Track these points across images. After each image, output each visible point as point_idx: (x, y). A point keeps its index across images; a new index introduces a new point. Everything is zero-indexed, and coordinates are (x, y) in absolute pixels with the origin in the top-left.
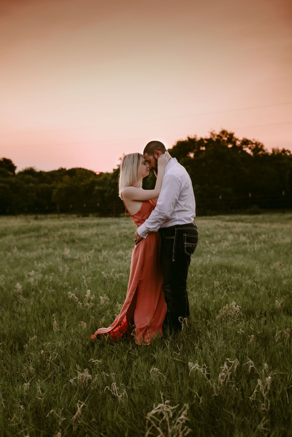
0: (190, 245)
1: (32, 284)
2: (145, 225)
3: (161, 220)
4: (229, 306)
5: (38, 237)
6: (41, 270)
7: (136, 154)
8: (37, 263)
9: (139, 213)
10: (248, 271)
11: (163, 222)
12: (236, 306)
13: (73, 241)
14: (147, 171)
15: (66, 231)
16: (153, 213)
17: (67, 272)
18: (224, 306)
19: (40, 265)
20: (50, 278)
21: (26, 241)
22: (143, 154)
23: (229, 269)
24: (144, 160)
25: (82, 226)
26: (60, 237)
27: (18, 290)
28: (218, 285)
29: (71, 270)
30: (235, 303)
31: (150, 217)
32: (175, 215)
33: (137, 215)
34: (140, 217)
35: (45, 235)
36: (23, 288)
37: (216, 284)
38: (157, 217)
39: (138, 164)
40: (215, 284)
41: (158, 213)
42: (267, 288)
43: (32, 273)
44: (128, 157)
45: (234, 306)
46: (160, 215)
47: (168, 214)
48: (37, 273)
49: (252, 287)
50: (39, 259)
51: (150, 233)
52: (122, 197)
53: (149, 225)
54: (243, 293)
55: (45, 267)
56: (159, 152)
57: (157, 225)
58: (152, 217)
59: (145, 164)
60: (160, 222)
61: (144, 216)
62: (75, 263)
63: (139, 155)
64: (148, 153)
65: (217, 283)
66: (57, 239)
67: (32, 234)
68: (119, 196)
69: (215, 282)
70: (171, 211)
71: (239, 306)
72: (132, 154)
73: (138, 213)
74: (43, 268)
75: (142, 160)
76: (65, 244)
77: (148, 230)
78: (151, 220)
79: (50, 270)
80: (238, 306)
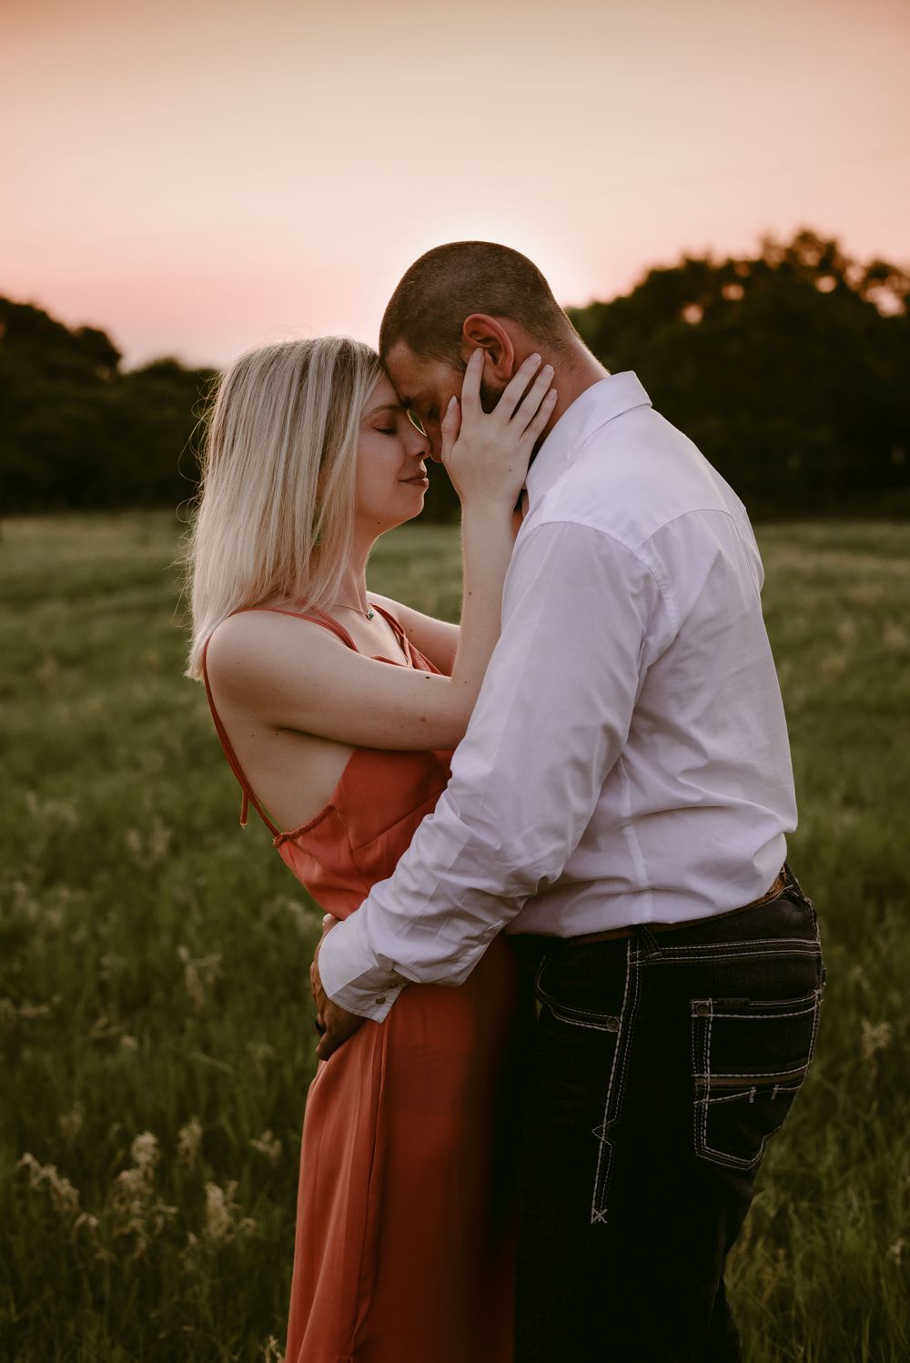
0: (748, 1083)
7: (325, 350)
9: (326, 820)
11: (506, 918)
14: (409, 488)
22: (374, 344)
24: (385, 397)
32: (626, 853)
33: (313, 831)
34: (337, 854)
50: (98, 746)
51: (408, 987)
53: (398, 934)
56: (503, 328)
57: (457, 937)
58: (415, 880)
59: (390, 431)
60: (482, 921)
63: (346, 357)
68: (188, 674)
70: (569, 830)
72: (293, 347)
73: (318, 822)
75: (368, 396)
77: (393, 971)
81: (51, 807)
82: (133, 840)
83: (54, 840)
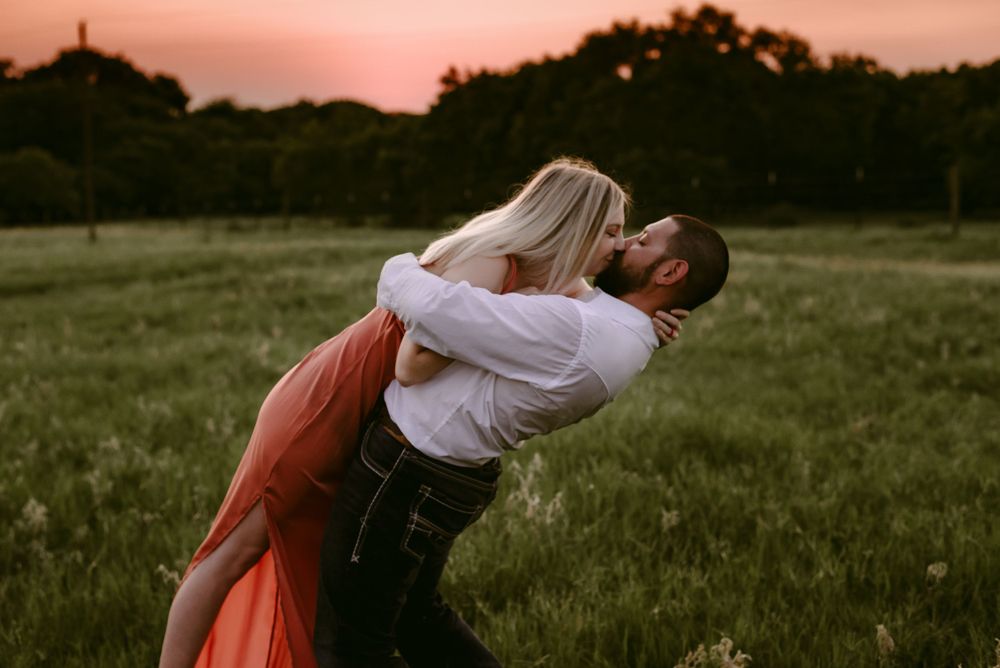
1: (96, 490)
4: (707, 649)
5: (214, 288)
6: (147, 430)
8: (147, 402)
12: (733, 654)
13: (301, 303)
15: (290, 273)
18: (690, 653)
21: (177, 302)
23: (712, 450)
25: (335, 258)
26: (271, 288)
27: (30, 523)
30: (730, 644)
35: (233, 284)
36: (49, 515)
45: (726, 658)
49: (789, 542)
50: (181, 373)
65: (671, 518)
66: (262, 294)
67: (201, 279)
69: (665, 513)
71: (743, 652)
76: (277, 315)
80: (739, 652)
81: (153, 406)
82: (210, 425)
83: (157, 427)
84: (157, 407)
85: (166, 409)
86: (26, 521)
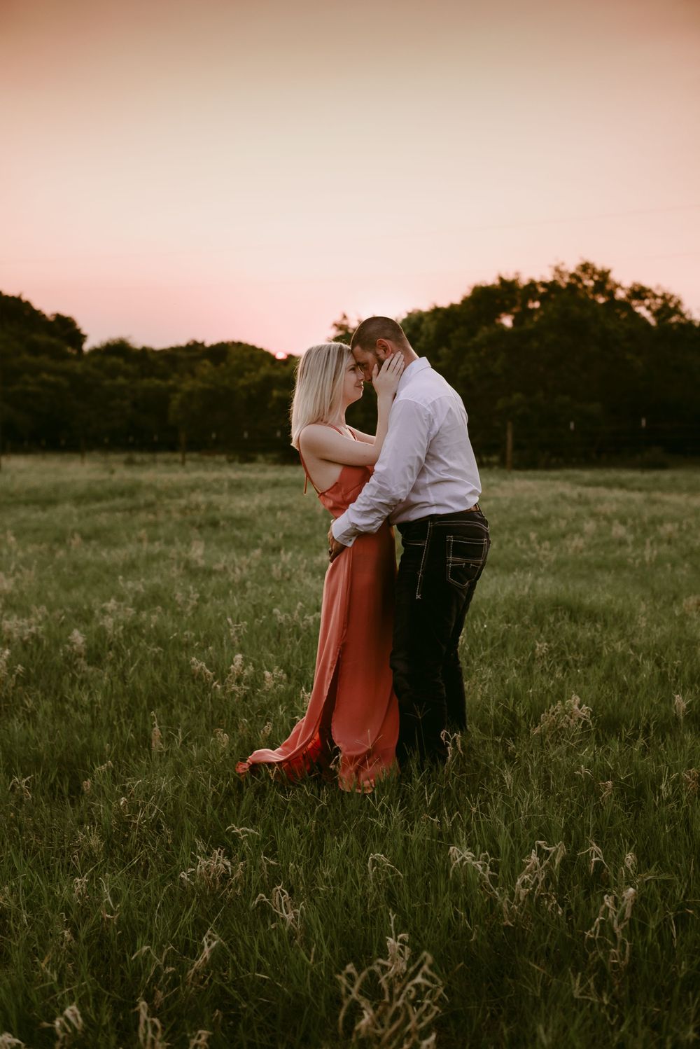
0: (462, 562)
1: (110, 632)
2: (348, 516)
3: (384, 506)
4: (563, 704)
5: (132, 510)
6: (131, 599)
8: (125, 580)
9: (335, 487)
10: (619, 617)
11: (389, 512)
12: (580, 706)
13: (215, 524)
14: (358, 390)
15: (199, 497)
16: (367, 491)
17: (193, 602)
18: (552, 707)
19: (130, 584)
20: (153, 618)
21: (103, 520)
23: (575, 612)
24: (352, 362)
26: (183, 511)
27: (75, 647)
28: (544, 651)
29: (202, 600)
31: (360, 499)
32: (428, 495)
33: (331, 491)
34: (338, 497)
36: (86, 642)
37: (541, 649)
38: (374, 499)
39: (336, 373)
40: (537, 649)
41: (377, 490)
42: (658, 663)
43: (111, 605)
44: (316, 354)
45: (576, 707)
46: (379, 495)
47: (401, 493)
48: (122, 604)
49: (624, 658)
51: (359, 535)
52: (299, 446)
53: (357, 517)
54: (602, 674)
55: (143, 590)
56: (388, 343)
57: (375, 517)
58: (363, 500)
60: (382, 512)
61: (347, 494)
62: (213, 581)
64: (363, 347)
65: (542, 647)
67: (118, 502)
69: (538, 645)
70: (408, 486)
71: (587, 705)
73: (333, 487)
74: (137, 593)
75: (348, 361)
77: (356, 529)
78: (361, 507)
79: (155, 598)
80: (584, 705)
84: (134, 585)
85: (140, 588)
86: (72, 644)
